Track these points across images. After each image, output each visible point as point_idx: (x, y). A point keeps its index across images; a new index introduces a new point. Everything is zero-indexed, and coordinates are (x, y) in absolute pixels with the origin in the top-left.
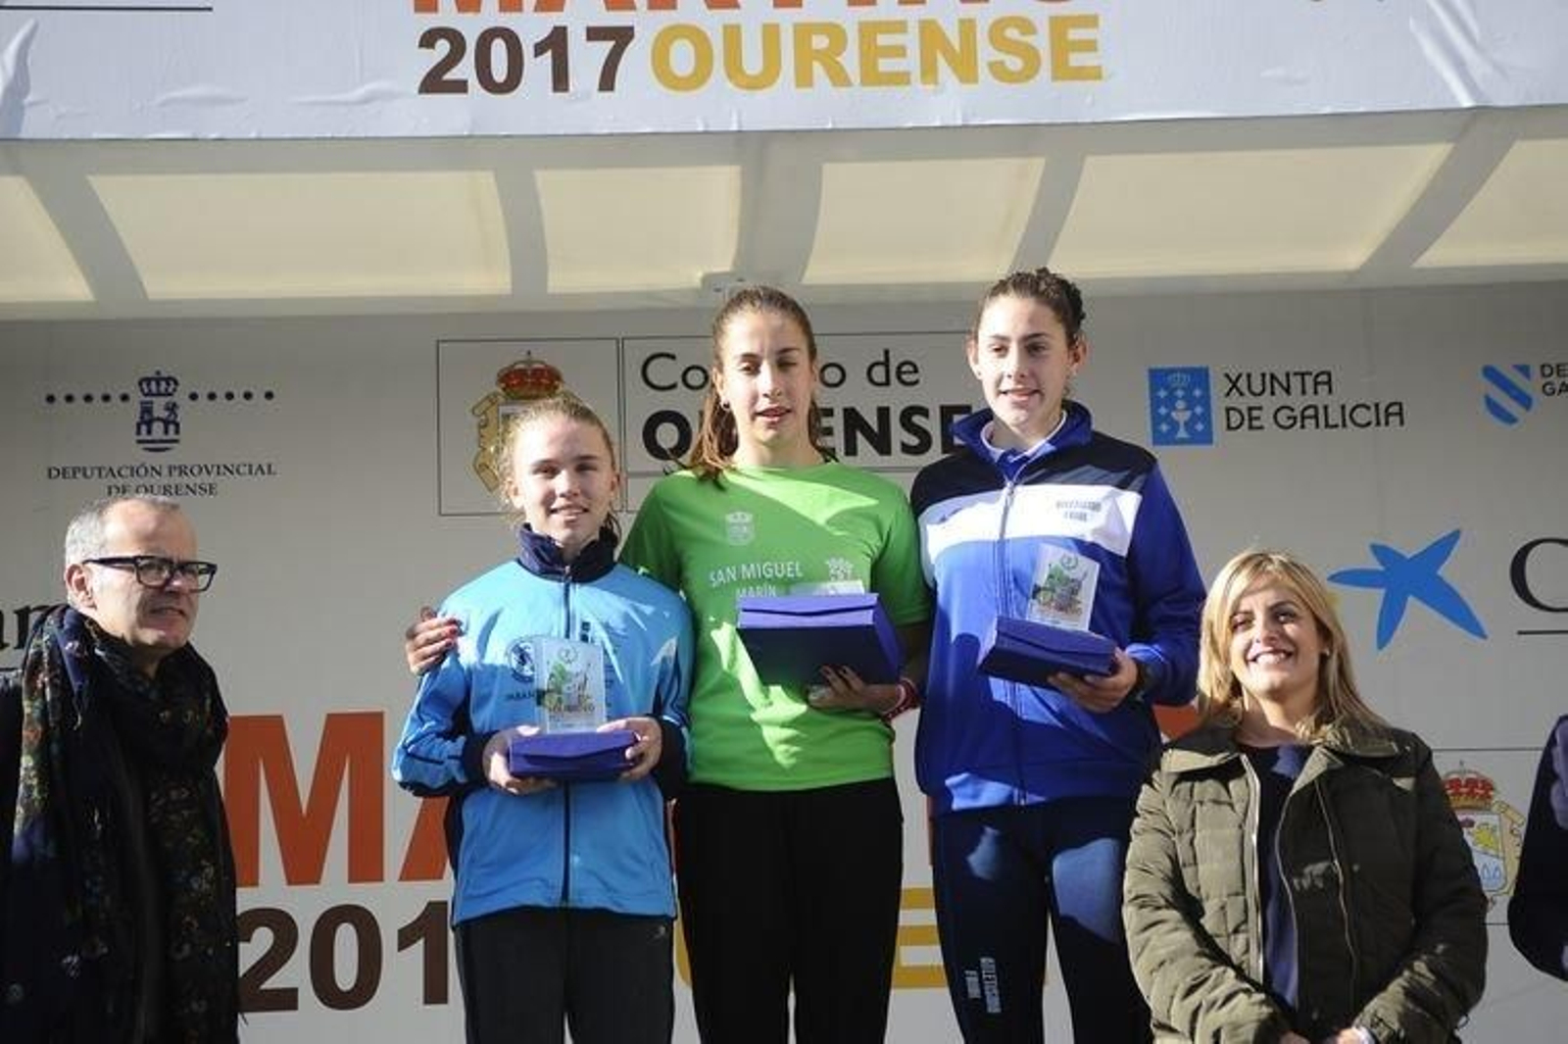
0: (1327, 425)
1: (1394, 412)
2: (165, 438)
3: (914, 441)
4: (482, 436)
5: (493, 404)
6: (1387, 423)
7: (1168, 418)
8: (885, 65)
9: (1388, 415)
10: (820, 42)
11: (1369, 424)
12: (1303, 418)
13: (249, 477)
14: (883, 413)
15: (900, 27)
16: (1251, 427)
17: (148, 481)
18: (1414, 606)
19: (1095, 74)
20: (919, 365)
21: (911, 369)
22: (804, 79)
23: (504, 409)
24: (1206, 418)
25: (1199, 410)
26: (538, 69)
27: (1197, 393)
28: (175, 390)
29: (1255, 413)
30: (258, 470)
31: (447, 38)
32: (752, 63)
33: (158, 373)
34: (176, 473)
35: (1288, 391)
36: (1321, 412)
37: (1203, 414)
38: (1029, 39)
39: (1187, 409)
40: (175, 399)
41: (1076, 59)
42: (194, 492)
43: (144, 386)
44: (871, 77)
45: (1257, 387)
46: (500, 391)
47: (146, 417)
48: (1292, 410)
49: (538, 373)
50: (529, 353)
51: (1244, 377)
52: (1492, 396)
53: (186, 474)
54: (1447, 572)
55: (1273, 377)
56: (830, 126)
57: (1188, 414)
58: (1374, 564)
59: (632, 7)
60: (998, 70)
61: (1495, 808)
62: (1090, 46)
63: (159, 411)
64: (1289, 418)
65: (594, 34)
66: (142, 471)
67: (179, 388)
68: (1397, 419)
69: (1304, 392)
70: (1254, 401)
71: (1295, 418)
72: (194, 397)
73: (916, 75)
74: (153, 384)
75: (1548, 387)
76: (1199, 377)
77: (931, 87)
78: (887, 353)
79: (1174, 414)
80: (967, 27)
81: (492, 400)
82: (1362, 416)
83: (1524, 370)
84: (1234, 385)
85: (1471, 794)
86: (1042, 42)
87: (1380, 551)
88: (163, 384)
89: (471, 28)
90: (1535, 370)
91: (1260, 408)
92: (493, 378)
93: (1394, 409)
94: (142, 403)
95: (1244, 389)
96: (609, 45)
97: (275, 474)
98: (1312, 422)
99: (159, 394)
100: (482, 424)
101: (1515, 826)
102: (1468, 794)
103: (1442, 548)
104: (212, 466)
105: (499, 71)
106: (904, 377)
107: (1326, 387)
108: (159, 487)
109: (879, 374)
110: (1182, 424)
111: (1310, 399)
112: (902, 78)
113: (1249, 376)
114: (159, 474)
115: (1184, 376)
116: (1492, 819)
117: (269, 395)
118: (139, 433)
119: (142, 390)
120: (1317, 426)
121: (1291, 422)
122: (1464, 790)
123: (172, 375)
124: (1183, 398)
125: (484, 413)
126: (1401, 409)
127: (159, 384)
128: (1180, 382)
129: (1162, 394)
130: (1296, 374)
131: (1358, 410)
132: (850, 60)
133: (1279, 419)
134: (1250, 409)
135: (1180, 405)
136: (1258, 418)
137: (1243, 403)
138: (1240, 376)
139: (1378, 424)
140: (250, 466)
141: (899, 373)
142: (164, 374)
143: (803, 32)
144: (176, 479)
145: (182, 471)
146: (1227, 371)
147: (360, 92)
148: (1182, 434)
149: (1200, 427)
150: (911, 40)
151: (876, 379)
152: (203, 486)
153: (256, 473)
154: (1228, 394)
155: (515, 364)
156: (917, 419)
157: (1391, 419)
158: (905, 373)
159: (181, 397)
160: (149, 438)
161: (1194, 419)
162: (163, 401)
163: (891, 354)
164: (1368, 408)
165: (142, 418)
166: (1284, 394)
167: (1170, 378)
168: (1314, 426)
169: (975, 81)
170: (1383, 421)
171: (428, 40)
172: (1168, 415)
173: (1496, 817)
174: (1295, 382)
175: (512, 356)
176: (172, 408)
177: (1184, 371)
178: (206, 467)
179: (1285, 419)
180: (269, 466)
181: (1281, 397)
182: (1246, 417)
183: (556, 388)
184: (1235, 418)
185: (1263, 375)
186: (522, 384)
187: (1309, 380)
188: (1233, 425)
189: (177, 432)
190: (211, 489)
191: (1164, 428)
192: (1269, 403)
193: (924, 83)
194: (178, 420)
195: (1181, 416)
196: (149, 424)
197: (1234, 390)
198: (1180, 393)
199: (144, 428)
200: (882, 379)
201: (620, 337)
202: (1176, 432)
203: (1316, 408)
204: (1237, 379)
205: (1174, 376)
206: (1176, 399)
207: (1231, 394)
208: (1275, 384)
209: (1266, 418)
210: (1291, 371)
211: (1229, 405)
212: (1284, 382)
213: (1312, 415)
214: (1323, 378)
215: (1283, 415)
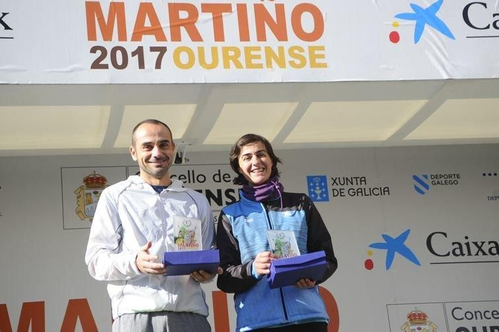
0: (365, 195)
1: (386, 191)
3: (230, 201)
4: (79, 201)
5: (82, 189)
6: (384, 194)
7: (314, 193)
8: (254, 61)
9: (384, 191)
10: (231, 53)
11: (379, 194)
12: (358, 192)
14: (219, 191)
15: (258, 49)
16: (341, 196)
18: (397, 255)
19: (325, 66)
20: (230, 175)
21: (228, 176)
22: (227, 66)
23: (86, 191)
25: (324, 190)
26: (133, 61)
27: (323, 184)
29: (342, 191)
31: (100, 50)
32: (209, 60)
35: (352, 183)
36: (363, 190)
37: (325, 191)
38: (302, 54)
39: (319, 190)
41: (318, 61)
44: (250, 65)
45: (342, 182)
46: (85, 185)
48: (354, 190)
49: (98, 179)
50: (94, 172)
51: (338, 179)
52: (416, 185)
54: (406, 243)
55: (347, 179)
56: (236, 82)
57: (320, 192)
58: (383, 241)
59: (166, 40)
60: (292, 64)
61: (427, 323)
62: (322, 56)
64: (353, 192)
65: (153, 49)
68: (387, 193)
69: (357, 184)
70: (342, 187)
73: (265, 65)
75: (433, 183)
76: (323, 179)
77: (270, 69)
78: (219, 171)
80: (281, 49)
81: (81, 188)
82: (376, 192)
83: (426, 177)
85: (420, 319)
86: (306, 55)
87: (385, 237)
89: (109, 46)
90: (429, 177)
91: (343, 189)
92: (82, 180)
93: (386, 189)
95: (338, 183)
96: (158, 53)
98: (360, 194)
100: (79, 196)
101: (434, 329)
102: (419, 318)
103: (405, 236)
105: (120, 62)
106: (226, 179)
107: (364, 182)
109: (217, 178)
110: (319, 194)
111: (359, 186)
112: (260, 66)
113: (339, 178)
115: (319, 179)
116: (427, 327)
120: (362, 195)
121: (354, 194)
122: (417, 317)
125: (79, 193)
126: (388, 189)
128: (317, 180)
129: (312, 184)
130: (354, 178)
131: (375, 190)
132: (242, 59)
133: (350, 193)
134: (340, 190)
135: (318, 188)
136: (343, 193)
137: (338, 187)
138: (336, 178)
139: (381, 194)
141: (224, 178)
143: (226, 50)
146: (332, 177)
147: (69, 68)
148: (319, 198)
149: (324, 195)
150: (262, 53)
151: (216, 180)
154: (333, 185)
155: (90, 175)
156: (231, 194)
158: (226, 178)
161: (322, 193)
163: (221, 172)
164: (378, 189)
166: (351, 185)
167: (314, 179)
169: (285, 67)
170: (383, 193)
171: (94, 50)
172: (314, 191)
173: (428, 326)
174: (354, 180)
175: (88, 173)
177: (318, 177)
180: (1, 213)
181: (350, 186)
182: (339, 192)
183: (104, 183)
184: (336, 193)
185: (344, 178)
186: (92, 182)
187: (359, 180)
188: (335, 195)
191: (313, 196)
192: (346, 187)
193: (268, 67)
195: (318, 192)
197: (335, 183)
198: (317, 184)
200: (218, 180)
201: (127, 166)
202: (317, 197)
203: (361, 189)
204: (336, 180)
205: (315, 178)
206: (316, 186)
207: (334, 184)
208: (348, 181)
209: (345, 192)
210: (353, 177)
211: (333, 188)
212: (351, 180)
213: (360, 192)
214: (363, 179)
215: (351, 191)
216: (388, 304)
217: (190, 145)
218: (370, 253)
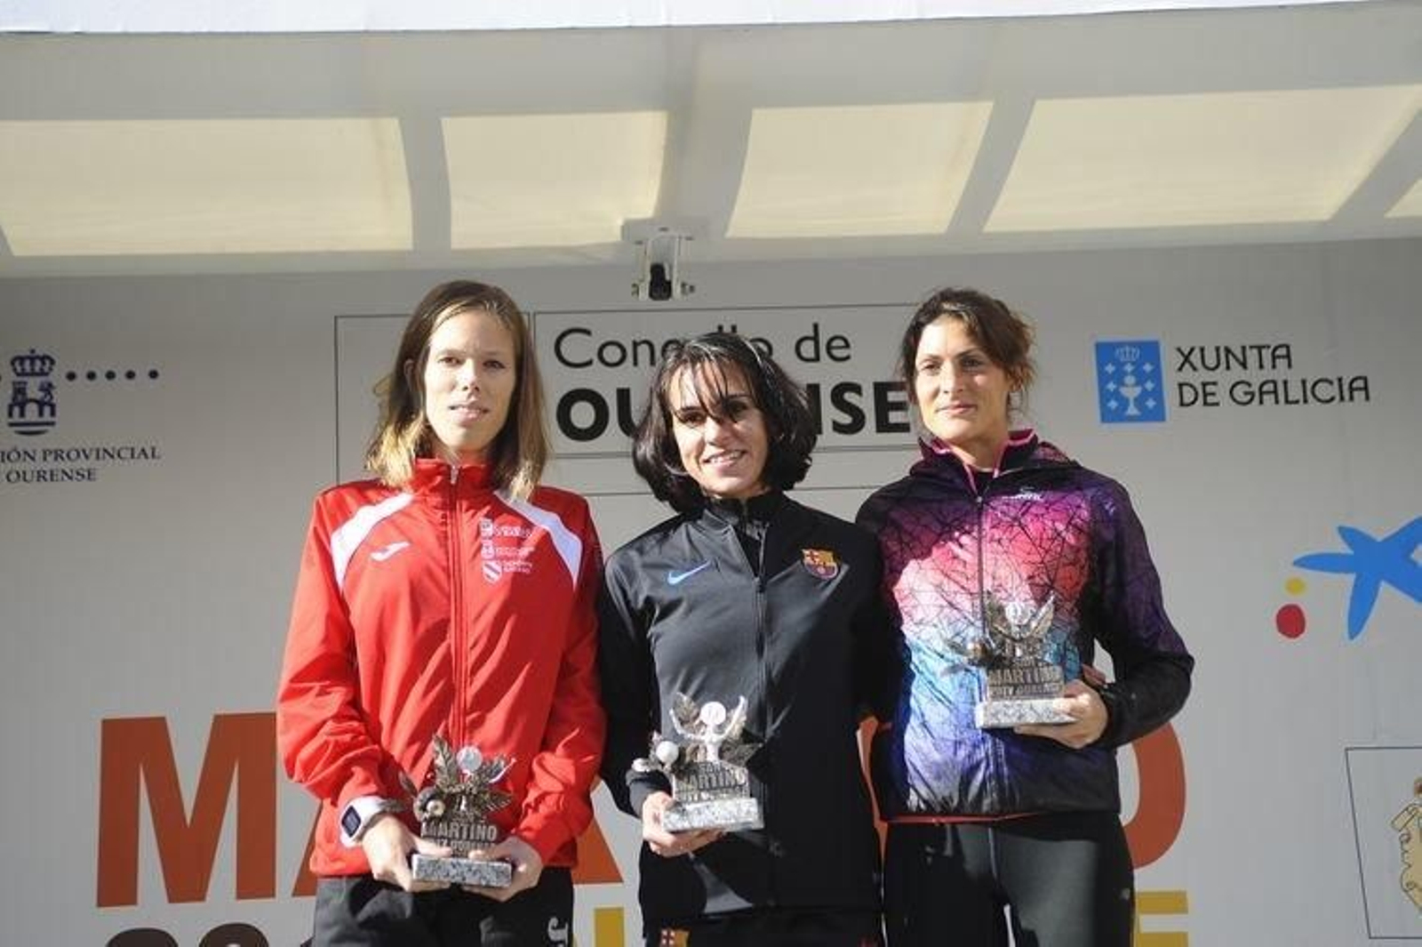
0: (1287, 401)
1: (1358, 387)
2: (40, 420)
3: (846, 419)
6: (1352, 398)
7: (1116, 395)
9: (1352, 390)
11: (1332, 399)
12: (1261, 393)
13: (132, 461)
16: (1206, 403)
17: (19, 466)
18: (1386, 590)
20: (850, 340)
21: (841, 343)
24: (1158, 394)
25: (1149, 386)
27: (1148, 368)
28: (51, 369)
29: (1209, 389)
30: (139, 455)
33: (33, 351)
34: (50, 458)
35: (1244, 365)
36: (1281, 386)
37: (1154, 390)
39: (1137, 384)
40: (51, 378)
42: (70, 478)
43: (17, 363)
45: (1211, 362)
47: (20, 397)
48: (1249, 385)
51: (1197, 352)
53: (62, 458)
56: (769, 20)
57: (1138, 390)
58: (1341, 548)
63: (33, 391)
64: (1246, 393)
66: (14, 456)
67: (55, 368)
68: (1363, 394)
69: (1261, 366)
70: (1208, 376)
71: (1253, 394)
72: (71, 376)
74: (27, 363)
76: (1150, 350)
78: (816, 327)
79: (1124, 391)
82: (1324, 391)
84: (1187, 359)
87: (1348, 534)
88: (38, 363)
91: (1214, 383)
93: (1360, 383)
94: (14, 383)
95: (1198, 363)
97: (159, 458)
98: (1269, 399)
99: (33, 374)
103: (1414, 532)
104: (91, 450)
106: (836, 353)
107: (1285, 361)
108: (33, 472)
109: (808, 349)
110: (1132, 400)
111: (1268, 373)
113: (1202, 350)
114: (33, 459)
115: (1134, 350)
117: (154, 374)
118: (10, 415)
119: (15, 370)
120: (1277, 402)
121: (1249, 397)
123: (48, 353)
124: (1133, 373)
125: (387, 392)
126: (1366, 383)
127: (33, 363)
128: (1128, 355)
129: (1110, 368)
130: (1251, 347)
131: (1320, 384)
134: (1204, 385)
135: (1130, 380)
136: (1213, 394)
137: (1197, 378)
138: (1192, 350)
139: (1342, 398)
140: (133, 450)
141: (829, 348)
142: (39, 352)
144: (51, 464)
145: (58, 455)
146: (1179, 345)
148: (1132, 410)
149: (1151, 403)
151: (804, 354)
152: (81, 472)
153: (139, 457)
154: (1180, 369)
156: (850, 397)
157: (1356, 394)
158: (836, 348)
159: (57, 377)
160: (22, 420)
161: (1145, 395)
162: (39, 380)
163: (821, 329)
164: (1331, 383)
165: (14, 399)
166: (1240, 368)
167: (1118, 352)
168: (1273, 400)
170: (1346, 394)
172: (1117, 392)
174: (1252, 356)
176: (47, 389)
177: (1132, 344)
178: (84, 451)
179: (1242, 394)
180: (153, 450)
181: (1237, 372)
182: (1200, 392)
184: (1189, 397)
185: (1217, 349)
187: (1267, 354)
188: (1187, 401)
189: (53, 413)
190: (90, 475)
191: (1113, 404)
192: (1225, 378)
194: (54, 401)
195: (1131, 391)
196: (22, 406)
197: (1187, 365)
198: (1129, 368)
199: (16, 410)
200: (812, 355)
201: (532, 312)
202: (1125, 408)
203: (1275, 383)
204: (1190, 353)
205: (1122, 350)
206: (1125, 374)
207: (1184, 369)
208: (1231, 357)
209: (1222, 394)
210: (1247, 344)
211: (1182, 381)
212: (1240, 357)
213: (1271, 391)
214: (1282, 352)
215: (1239, 392)
216: (1349, 746)
217: (689, 239)
218: (1294, 586)
